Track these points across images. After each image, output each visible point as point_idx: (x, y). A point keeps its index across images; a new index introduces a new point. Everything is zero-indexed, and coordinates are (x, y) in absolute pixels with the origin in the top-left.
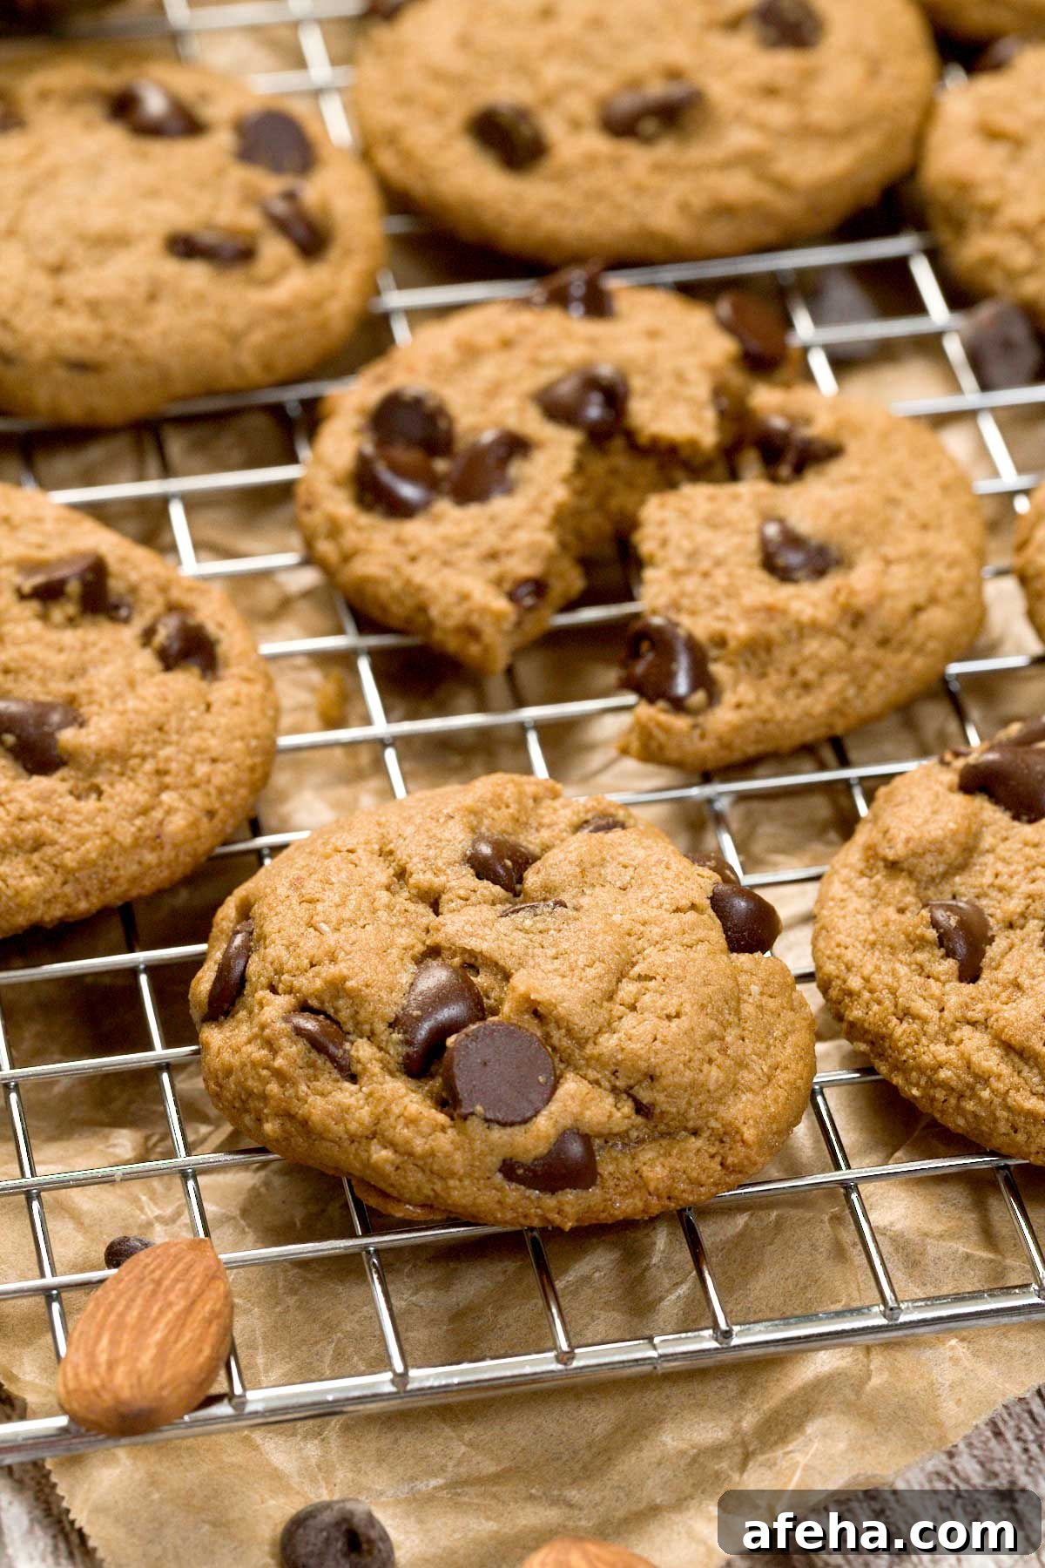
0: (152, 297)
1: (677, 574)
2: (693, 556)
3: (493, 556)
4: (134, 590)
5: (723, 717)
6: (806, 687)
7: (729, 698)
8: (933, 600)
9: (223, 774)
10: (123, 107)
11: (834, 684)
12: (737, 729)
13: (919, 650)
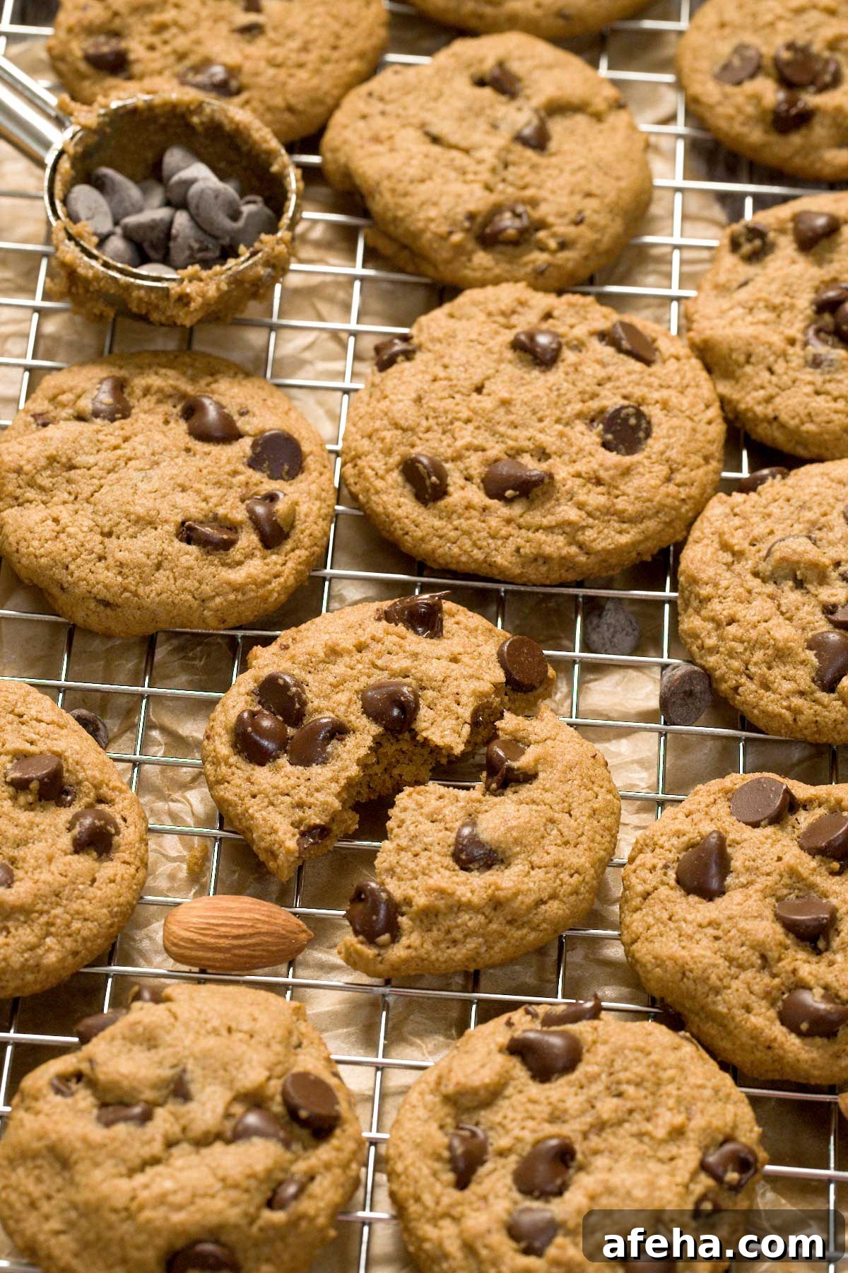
0: (159, 566)
1: (400, 849)
2: (413, 838)
3: (300, 805)
4: (79, 783)
5: (398, 952)
6: (455, 942)
7: (404, 941)
8: (554, 896)
9: (88, 929)
10: (191, 411)
11: (471, 944)
12: (406, 961)
13: (535, 929)
